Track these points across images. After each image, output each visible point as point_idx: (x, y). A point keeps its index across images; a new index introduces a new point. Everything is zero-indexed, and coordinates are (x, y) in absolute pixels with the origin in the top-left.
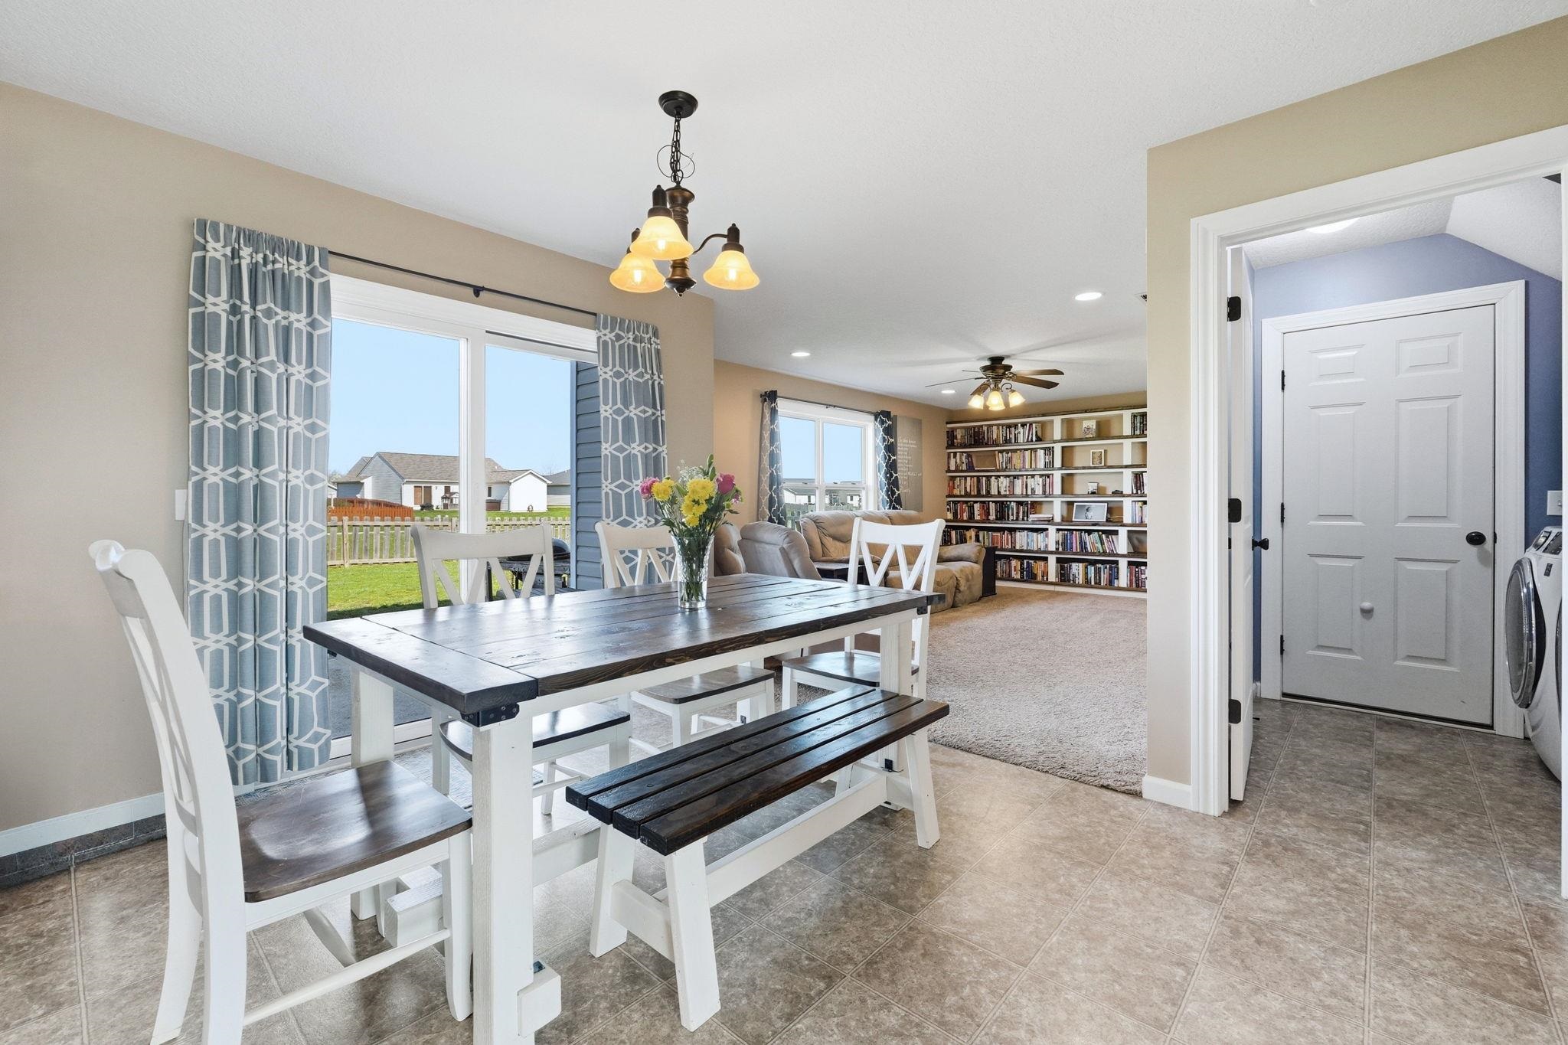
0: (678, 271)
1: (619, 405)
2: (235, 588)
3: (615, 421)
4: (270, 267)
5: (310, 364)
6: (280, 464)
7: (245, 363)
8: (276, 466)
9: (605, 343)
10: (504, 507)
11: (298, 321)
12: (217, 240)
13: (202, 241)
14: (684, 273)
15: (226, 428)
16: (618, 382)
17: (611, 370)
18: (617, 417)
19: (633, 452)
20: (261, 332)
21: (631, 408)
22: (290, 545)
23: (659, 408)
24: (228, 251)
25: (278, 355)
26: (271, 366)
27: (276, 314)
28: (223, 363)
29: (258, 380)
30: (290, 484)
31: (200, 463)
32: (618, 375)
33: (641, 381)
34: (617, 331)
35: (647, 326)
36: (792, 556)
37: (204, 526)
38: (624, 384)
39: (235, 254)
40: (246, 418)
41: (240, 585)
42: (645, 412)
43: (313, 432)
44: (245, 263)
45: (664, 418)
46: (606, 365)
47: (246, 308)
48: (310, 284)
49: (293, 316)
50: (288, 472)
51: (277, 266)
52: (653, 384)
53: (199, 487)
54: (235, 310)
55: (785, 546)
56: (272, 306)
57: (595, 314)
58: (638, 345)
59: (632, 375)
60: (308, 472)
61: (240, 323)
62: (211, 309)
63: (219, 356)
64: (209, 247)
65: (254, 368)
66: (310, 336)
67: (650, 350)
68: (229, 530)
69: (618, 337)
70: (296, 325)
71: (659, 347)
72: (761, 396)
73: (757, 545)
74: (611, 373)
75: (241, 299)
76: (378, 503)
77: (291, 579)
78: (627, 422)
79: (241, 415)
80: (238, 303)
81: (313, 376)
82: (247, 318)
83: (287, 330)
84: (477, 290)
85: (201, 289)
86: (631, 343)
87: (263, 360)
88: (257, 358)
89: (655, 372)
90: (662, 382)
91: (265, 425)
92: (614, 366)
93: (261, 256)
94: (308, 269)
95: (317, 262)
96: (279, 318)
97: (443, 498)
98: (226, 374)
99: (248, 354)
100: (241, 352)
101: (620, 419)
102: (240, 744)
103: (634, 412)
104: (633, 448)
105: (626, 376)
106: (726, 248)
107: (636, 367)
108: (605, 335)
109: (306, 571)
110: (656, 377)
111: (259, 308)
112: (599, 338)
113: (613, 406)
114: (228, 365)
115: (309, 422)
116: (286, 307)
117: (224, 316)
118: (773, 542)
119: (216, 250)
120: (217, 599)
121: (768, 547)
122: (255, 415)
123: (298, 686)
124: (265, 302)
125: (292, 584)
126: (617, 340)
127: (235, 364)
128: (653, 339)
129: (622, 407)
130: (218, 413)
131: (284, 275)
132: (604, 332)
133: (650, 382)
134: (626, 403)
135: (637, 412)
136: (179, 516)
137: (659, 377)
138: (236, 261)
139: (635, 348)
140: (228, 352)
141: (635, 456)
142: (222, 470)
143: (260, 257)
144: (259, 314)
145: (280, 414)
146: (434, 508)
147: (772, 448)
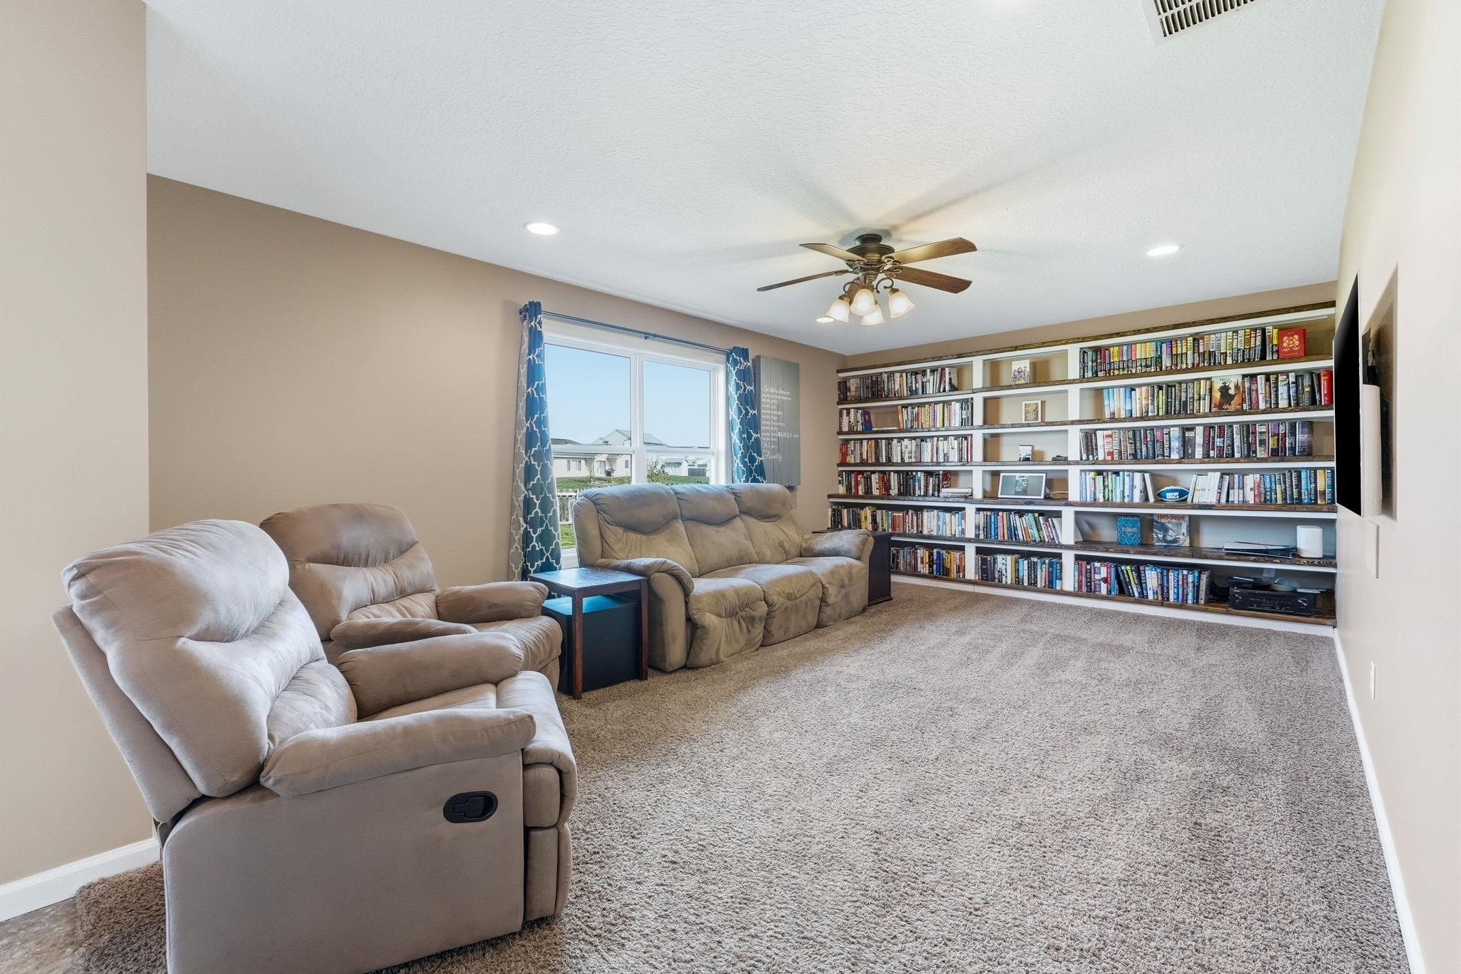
72: (514, 310)
147: (529, 390)
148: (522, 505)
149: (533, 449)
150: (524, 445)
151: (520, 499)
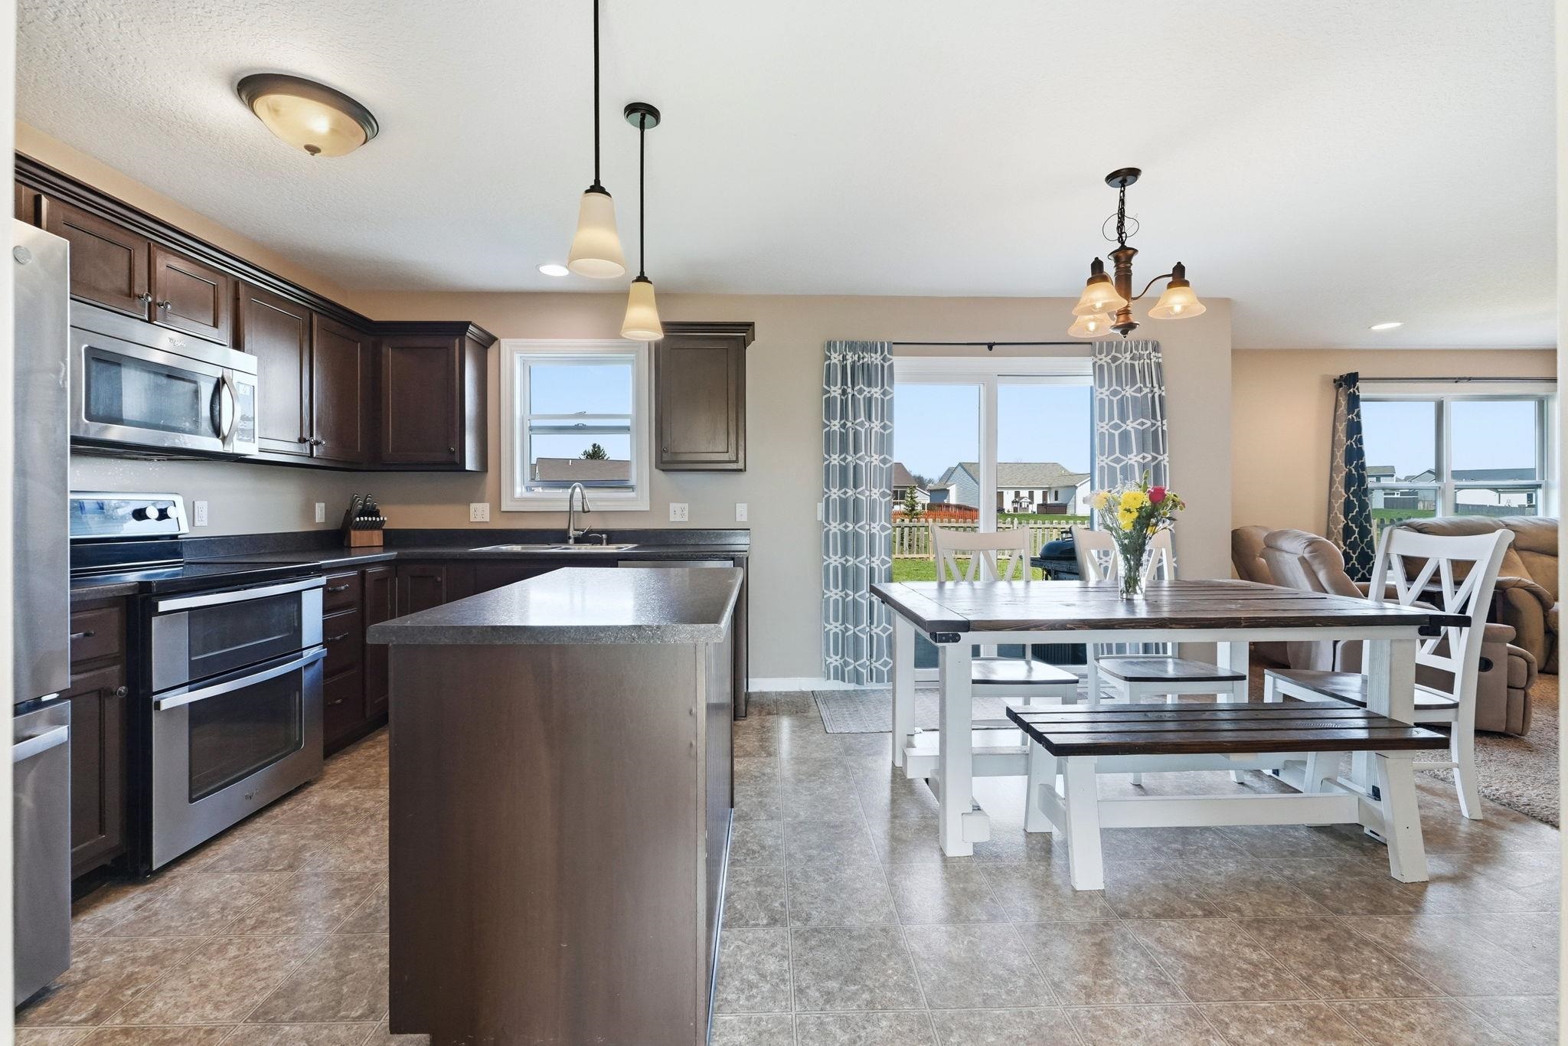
0: (1122, 318)
1: (1116, 420)
2: (844, 563)
3: (1112, 436)
4: (861, 362)
5: (882, 420)
6: (866, 487)
7: (849, 424)
8: (864, 487)
9: (1101, 367)
10: (1070, 512)
11: (876, 393)
12: (835, 352)
13: (829, 354)
14: (1128, 319)
15: (840, 464)
16: (1115, 399)
17: (1107, 390)
18: (1113, 431)
19: (1130, 462)
20: (857, 402)
21: (1128, 422)
22: (872, 536)
23: (1159, 418)
24: (841, 357)
25: (865, 417)
26: (862, 424)
27: (864, 391)
28: (838, 426)
29: (856, 434)
30: (872, 498)
31: (828, 488)
32: (1115, 393)
33: (1139, 395)
34: (1113, 353)
35: (1146, 344)
36: (1316, 566)
37: (830, 524)
38: (1121, 402)
39: (844, 358)
40: (849, 458)
41: (847, 561)
42: (1143, 424)
43: (885, 464)
44: (849, 363)
45: (1165, 428)
46: (1102, 386)
47: (849, 390)
48: (883, 366)
49: (873, 390)
50: (871, 491)
51: (865, 360)
52: (1153, 397)
53: (827, 500)
54: (844, 392)
55: (1306, 556)
56: (862, 386)
57: (1091, 343)
58: (1136, 363)
59: (1129, 392)
60: (881, 490)
61: (847, 399)
62: (833, 394)
63: (836, 422)
64: (832, 358)
65: (853, 426)
66: (883, 400)
67: (1149, 366)
68: (841, 527)
69: (1115, 359)
70: (875, 395)
71: (1160, 360)
72: (1335, 381)
73: (1278, 553)
74: (1108, 393)
75: (847, 385)
76: (959, 507)
77: (872, 559)
78: (1125, 436)
79: (847, 456)
80: (845, 387)
81: (884, 427)
82: (850, 396)
83: (870, 399)
84: (990, 346)
85: (828, 384)
86: (1129, 362)
87: (858, 421)
88: (855, 420)
89: (1155, 384)
90: (1163, 394)
91: (858, 461)
92: (1110, 385)
93: (857, 356)
94: (881, 357)
95: (886, 353)
96: (865, 393)
97: (1013, 502)
98: (840, 432)
99: (850, 419)
100: (847, 419)
101: (1117, 433)
102: (846, 658)
103: (1131, 426)
104: (1130, 459)
105: (1123, 393)
106: (1170, 285)
107: (1134, 382)
108: (1101, 359)
109: (880, 555)
110: (1156, 389)
111: (856, 389)
112: (1094, 364)
113: (1109, 421)
114: (841, 426)
115: (882, 457)
116: (869, 385)
117: (839, 397)
118: (1292, 551)
119: (836, 358)
120: (836, 568)
121: (1286, 555)
122: (854, 455)
123: (876, 628)
124: (859, 384)
125: (873, 562)
126: (1114, 362)
127: (844, 426)
128: (1153, 354)
129: (1119, 422)
130: (836, 456)
131: (868, 364)
132: (1100, 357)
133: (1150, 395)
134: (1123, 417)
135: (1135, 425)
136: (819, 519)
137: (1160, 388)
138: (845, 362)
139: (1133, 366)
140: (841, 419)
141: (1132, 466)
142: (839, 491)
143: (856, 358)
144: (856, 393)
145: (866, 454)
146: (1006, 512)
147: (1349, 442)
148: (1341, 531)
149: (1352, 488)
150: (1343, 485)
151: (1339, 527)
